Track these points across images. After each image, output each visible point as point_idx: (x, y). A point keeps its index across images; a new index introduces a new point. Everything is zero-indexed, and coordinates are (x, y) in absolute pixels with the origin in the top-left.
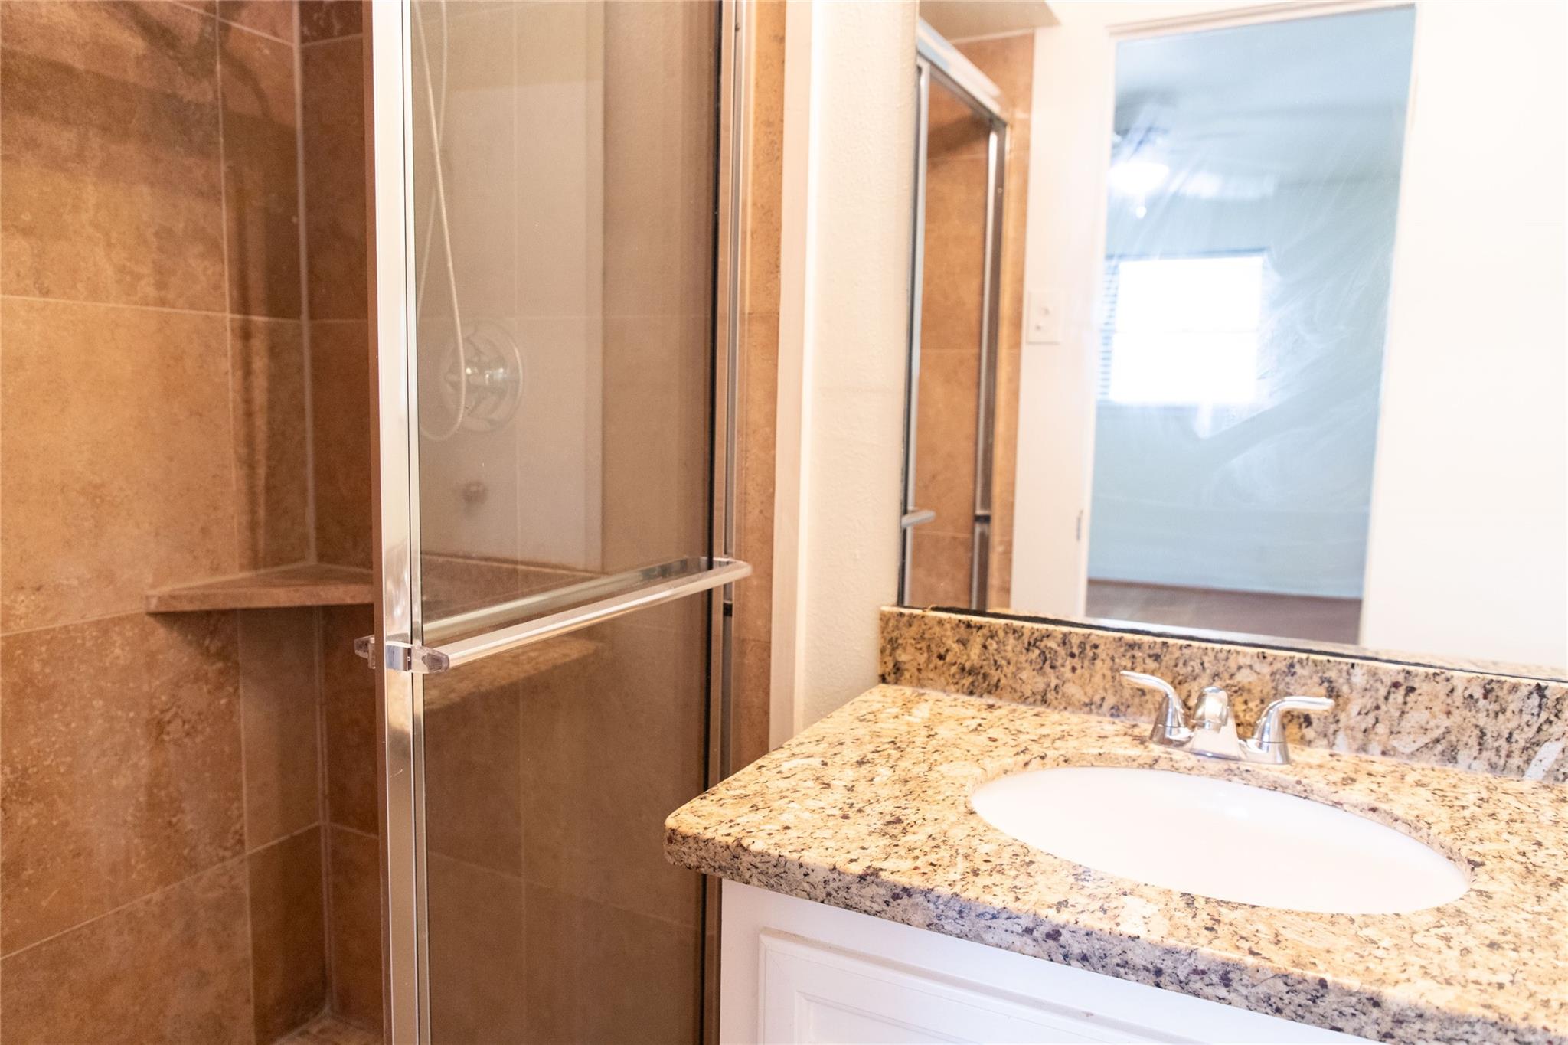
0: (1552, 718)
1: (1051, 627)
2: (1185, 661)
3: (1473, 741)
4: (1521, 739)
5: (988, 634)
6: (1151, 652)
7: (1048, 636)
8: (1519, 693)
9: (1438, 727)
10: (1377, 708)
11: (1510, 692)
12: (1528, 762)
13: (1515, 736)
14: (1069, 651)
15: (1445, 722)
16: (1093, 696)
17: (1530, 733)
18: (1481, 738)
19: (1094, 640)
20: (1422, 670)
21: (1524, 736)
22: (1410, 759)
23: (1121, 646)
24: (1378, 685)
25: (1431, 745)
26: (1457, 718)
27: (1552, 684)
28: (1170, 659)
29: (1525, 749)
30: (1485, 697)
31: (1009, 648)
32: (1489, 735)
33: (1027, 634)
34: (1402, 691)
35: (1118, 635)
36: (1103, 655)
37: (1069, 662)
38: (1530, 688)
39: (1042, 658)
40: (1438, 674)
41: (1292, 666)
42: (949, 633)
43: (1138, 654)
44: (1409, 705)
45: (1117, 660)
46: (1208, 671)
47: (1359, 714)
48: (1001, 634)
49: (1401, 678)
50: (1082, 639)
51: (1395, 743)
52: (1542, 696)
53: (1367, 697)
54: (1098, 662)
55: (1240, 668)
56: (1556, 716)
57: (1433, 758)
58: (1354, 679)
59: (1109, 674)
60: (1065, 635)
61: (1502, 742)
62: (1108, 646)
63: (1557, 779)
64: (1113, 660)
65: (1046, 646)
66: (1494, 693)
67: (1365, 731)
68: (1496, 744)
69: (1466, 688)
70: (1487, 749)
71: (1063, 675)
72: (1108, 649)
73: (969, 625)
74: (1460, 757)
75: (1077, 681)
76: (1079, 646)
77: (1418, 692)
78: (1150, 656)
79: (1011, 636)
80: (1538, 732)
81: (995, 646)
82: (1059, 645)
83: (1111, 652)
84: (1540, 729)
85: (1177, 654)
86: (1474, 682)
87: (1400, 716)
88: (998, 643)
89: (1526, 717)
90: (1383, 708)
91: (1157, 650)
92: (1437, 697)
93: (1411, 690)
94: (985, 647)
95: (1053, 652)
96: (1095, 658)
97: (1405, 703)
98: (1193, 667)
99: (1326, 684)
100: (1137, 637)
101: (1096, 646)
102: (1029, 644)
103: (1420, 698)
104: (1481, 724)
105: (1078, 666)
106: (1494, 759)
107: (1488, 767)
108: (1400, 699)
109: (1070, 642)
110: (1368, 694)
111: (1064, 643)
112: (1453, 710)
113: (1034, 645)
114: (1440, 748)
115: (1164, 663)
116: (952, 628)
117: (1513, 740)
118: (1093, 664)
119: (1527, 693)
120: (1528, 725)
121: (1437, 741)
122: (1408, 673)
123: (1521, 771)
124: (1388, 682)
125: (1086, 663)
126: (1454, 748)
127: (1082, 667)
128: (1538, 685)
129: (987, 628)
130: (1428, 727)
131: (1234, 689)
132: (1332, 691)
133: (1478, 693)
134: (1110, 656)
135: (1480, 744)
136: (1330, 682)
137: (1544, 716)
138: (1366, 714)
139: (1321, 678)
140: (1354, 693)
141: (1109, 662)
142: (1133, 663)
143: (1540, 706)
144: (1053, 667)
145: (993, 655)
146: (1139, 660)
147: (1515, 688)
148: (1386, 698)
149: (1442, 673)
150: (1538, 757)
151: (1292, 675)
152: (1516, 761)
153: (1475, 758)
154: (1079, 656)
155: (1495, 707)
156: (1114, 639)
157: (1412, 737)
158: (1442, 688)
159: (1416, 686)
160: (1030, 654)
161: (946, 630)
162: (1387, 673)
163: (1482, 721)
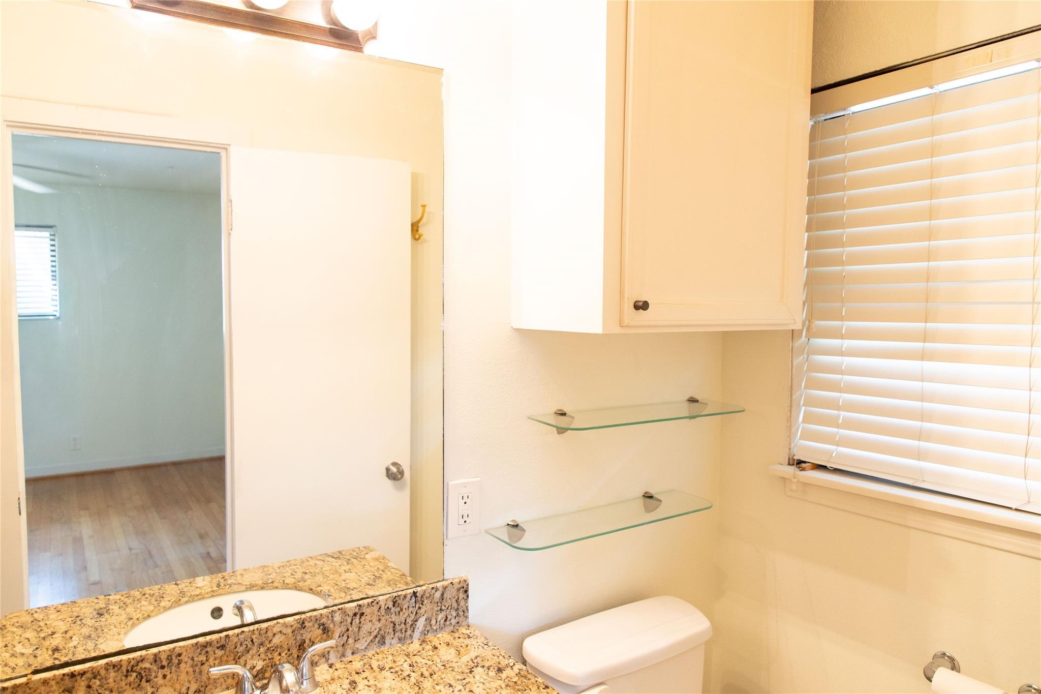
0: (421, 606)
1: (143, 653)
2: (241, 643)
3: (391, 630)
4: (409, 621)
5: (92, 676)
6: (219, 645)
7: (142, 661)
8: (407, 599)
9: (375, 629)
10: (348, 630)
11: (403, 599)
12: (413, 631)
13: (408, 620)
14: (160, 665)
15: (378, 625)
16: (180, 690)
17: (413, 616)
18: (394, 627)
19: (177, 651)
20: (366, 601)
21: (411, 619)
22: (365, 651)
23: (198, 648)
24: (347, 617)
25: (373, 640)
26: (383, 621)
27: (419, 589)
28: (232, 645)
29: (412, 625)
30: (394, 606)
31: (111, 680)
32: (397, 624)
33: (124, 664)
34: (358, 616)
35: (194, 641)
36: (186, 659)
37: (161, 673)
38: (411, 595)
39: (139, 677)
40: (373, 602)
41: (303, 623)
42: (54, 688)
43: (209, 649)
44: (362, 623)
45: (196, 659)
46: (256, 644)
47: (339, 637)
48: (103, 672)
49: (357, 610)
50: (169, 653)
51: (357, 646)
52: (416, 597)
53: (342, 626)
54: (183, 665)
55: (274, 635)
56: (422, 604)
57: (375, 646)
58: (335, 619)
59: (191, 670)
60: (155, 655)
61: (403, 625)
62: (188, 652)
63: (425, 635)
64: (193, 660)
65: (141, 668)
66: (397, 603)
67: (343, 645)
68: (400, 628)
69: (386, 605)
70: (397, 632)
71: (156, 684)
72: (189, 653)
73: (72, 675)
74: (386, 641)
75: (167, 684)
76: (167, 659)
77: (365, 614)
78: (218, 648)
79: (111, 671)
80: (416, 615)
81: (98, 683)
82: (151, 664)
83: (190, 656)
84: (416, 613)
85: (236, 640)
86: (389, 600)
87: (359, 630)
88: (100, 680)
89: (411, 609)
90: (351, 629)
91: (223, 642)
92: (373, 614)
93: (362, 614)
94: (89, 687)
95: (147, 671)
96: (179, 663)
97: (360, 623)
98: (247, 645)
99: (321, 627)
100: (208, 638)
101: (180, 655)
102: (127, 671)
103: (366, 617)
104: (393, 620)
105: (168, 673)
106: (400, 635)
107: (398, 641)
108: (358, 621)
109: (160, 658)
110: (343, 624)
111: (155, 661)
112: (381, 617)
113: (132, 671)
114: (377, 639)
115: (228, 649)
116: (57, 683)
117: (407, 623)
118: (179, 668)
119: (410, 598)
120: (412, 613)
121: (376, 636)
122: (360, 606)
123: (411, 636)
124: (351, 614)
125: (174, 669)
126: (383, 637)
127: (171, 673)
128: (414, 592)
129: (91, 672)
130: (371, 631)
131: (272, 649)
132: (325, 629)
133: (391, 606)
134: (191, 657)
135: (394, 630)
136: (324, 625)
137: (417, 606)
138: (343, 636)
139: (319, 624)
140: (336, 627)
141: (190, 662)
142: (207, 657)
143: (415, 602)
144: (147, 681)
145: (97, 690)
146: (211, 653)
147: (405, 596)
148: (351, 623)
149: (375, 600)
150: (417, 627)
151: (304, 628)
152: (409, 632)
153: (392, 639)
154: (168, 666)
155: (398, 609)
156: (192, 645)
157: (365, 639)
158: (376, 608)
159: (364, 612)
160: (129, 678)
161: (52, 686)
162: (350, 609)
163: (394, 618)
